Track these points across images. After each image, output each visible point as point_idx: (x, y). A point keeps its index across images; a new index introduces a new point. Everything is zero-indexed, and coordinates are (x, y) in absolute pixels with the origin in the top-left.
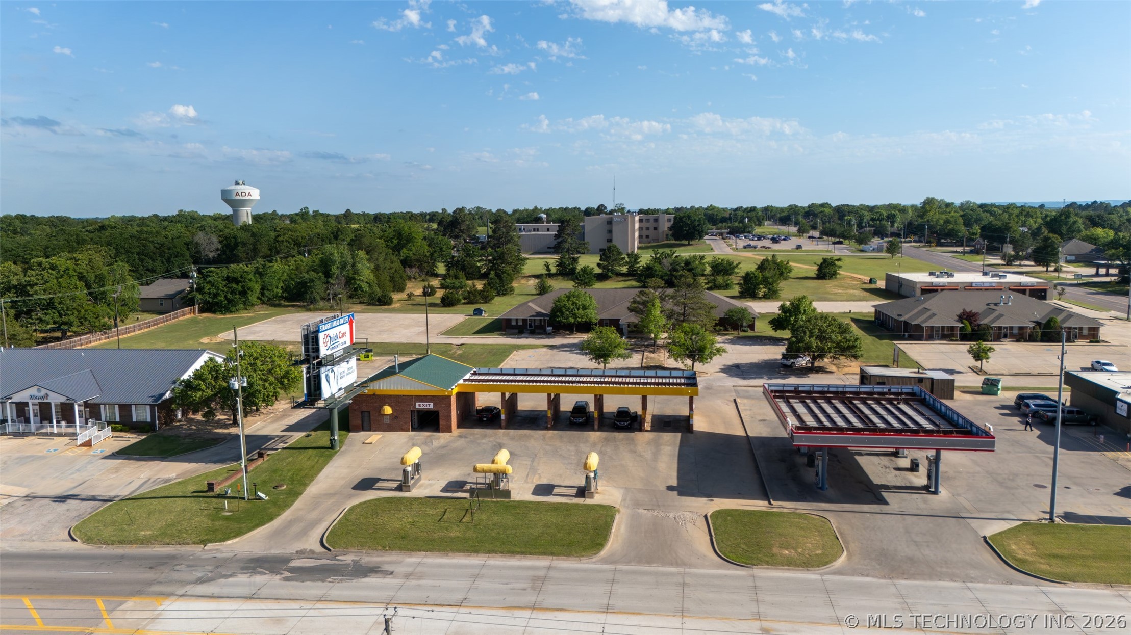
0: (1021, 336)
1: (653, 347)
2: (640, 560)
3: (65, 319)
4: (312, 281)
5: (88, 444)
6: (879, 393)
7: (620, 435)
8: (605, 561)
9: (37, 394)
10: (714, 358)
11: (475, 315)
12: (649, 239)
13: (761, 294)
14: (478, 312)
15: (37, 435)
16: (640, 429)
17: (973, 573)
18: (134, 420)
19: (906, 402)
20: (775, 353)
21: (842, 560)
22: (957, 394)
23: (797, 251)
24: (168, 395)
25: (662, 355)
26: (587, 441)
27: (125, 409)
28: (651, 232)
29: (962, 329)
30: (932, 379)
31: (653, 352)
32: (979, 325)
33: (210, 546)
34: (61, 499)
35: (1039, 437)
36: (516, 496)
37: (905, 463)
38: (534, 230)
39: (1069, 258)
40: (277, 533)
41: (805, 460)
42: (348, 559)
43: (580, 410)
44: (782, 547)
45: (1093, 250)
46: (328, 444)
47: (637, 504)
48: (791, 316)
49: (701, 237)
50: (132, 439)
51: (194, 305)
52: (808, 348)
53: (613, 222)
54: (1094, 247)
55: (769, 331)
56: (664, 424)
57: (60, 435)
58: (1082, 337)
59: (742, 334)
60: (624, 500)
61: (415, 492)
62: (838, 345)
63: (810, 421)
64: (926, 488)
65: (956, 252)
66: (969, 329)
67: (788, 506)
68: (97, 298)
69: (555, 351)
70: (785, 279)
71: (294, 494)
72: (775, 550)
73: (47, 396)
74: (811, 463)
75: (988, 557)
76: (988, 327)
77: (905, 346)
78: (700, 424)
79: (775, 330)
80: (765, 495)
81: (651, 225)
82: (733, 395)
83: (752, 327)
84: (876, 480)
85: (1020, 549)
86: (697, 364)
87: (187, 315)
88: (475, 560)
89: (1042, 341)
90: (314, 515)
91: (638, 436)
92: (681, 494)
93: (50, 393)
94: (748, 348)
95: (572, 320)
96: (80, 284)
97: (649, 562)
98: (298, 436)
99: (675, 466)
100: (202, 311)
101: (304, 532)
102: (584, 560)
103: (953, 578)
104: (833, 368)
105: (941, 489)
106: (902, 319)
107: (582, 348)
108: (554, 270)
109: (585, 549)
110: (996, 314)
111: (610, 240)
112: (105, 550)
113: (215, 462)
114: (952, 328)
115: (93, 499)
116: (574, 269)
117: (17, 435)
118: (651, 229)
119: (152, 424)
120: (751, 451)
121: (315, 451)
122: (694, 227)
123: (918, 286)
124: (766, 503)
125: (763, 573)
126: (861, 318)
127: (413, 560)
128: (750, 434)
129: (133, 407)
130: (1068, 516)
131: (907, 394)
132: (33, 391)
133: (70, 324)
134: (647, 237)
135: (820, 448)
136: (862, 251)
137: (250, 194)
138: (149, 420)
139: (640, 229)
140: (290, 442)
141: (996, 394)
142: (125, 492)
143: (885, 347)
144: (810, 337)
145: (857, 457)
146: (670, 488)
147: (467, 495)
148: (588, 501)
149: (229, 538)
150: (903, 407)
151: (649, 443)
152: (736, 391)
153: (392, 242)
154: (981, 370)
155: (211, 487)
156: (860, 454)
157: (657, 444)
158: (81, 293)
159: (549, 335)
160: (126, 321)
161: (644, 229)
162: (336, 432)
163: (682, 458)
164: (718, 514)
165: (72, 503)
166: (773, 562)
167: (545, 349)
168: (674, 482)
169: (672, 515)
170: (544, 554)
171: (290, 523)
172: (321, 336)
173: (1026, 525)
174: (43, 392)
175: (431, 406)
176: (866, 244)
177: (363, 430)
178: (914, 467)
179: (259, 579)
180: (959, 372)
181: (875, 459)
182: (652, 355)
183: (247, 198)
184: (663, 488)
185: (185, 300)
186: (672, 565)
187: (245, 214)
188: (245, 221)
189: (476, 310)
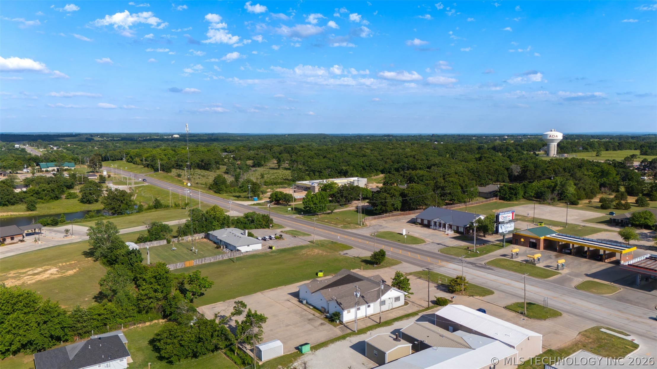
3: (454, 198)
4: (545, 192)
5: (448, 234)
8: (544, 280)
11: (610, 215)
15: (438, 230)
16: (602, 261)
24: (468, 226)
27: (458, 227)
33: (462, 258)
34: (439, 244)
36: (537, 265)
40: (477, 259)
42: (489, 267)
44: (595, 289)
46: (502, 245)
47: (569, 274)
50: (458, 235)
51: (497, 197)
57: (442, 231)
61: (514, 260)
67: (614, 285)
68: (464, 192)
71: (486, 253)
72: (592, 289)
73: (441, 221)
87: (494, 200)
90: (487, 258)
91: (600, 263)
92: (587, 276)
96: (459, 187)
98: (498, 242)
99: (598, 271)
100: (500, 199)
101: (483, 261)
102: (540, 279)
112: (444, 254)
115: (445, 246)
117: (434, 229)
119: (463, 232)
121: (498, 246)
124: (609, 283)
127: (500, 270)
129: (460, 228)
132: (438, 219)
133: (454, 200)
137: (557, 136)
140: (494, 243)
142: (452, 246)
146: (585, 274)
149: (466, 258)
153: (598, 174)
155: (468, 248)
157: (602, 266)
158: (459, 190)
160: (473, 200)
162: (504, 242)
163: (604, 270)
164: (589, 281)
165: (440, 245)
166: (586, 290)
169: (576, 279)
171: (481, 258)
172: (500, 216)
177: (516, 244)
179: (468, 265)
183: (555, 138)
185: (494, 194)
186: (559, 285)
187: (554, 146)
188: (554, 150)
189: (611, 212)
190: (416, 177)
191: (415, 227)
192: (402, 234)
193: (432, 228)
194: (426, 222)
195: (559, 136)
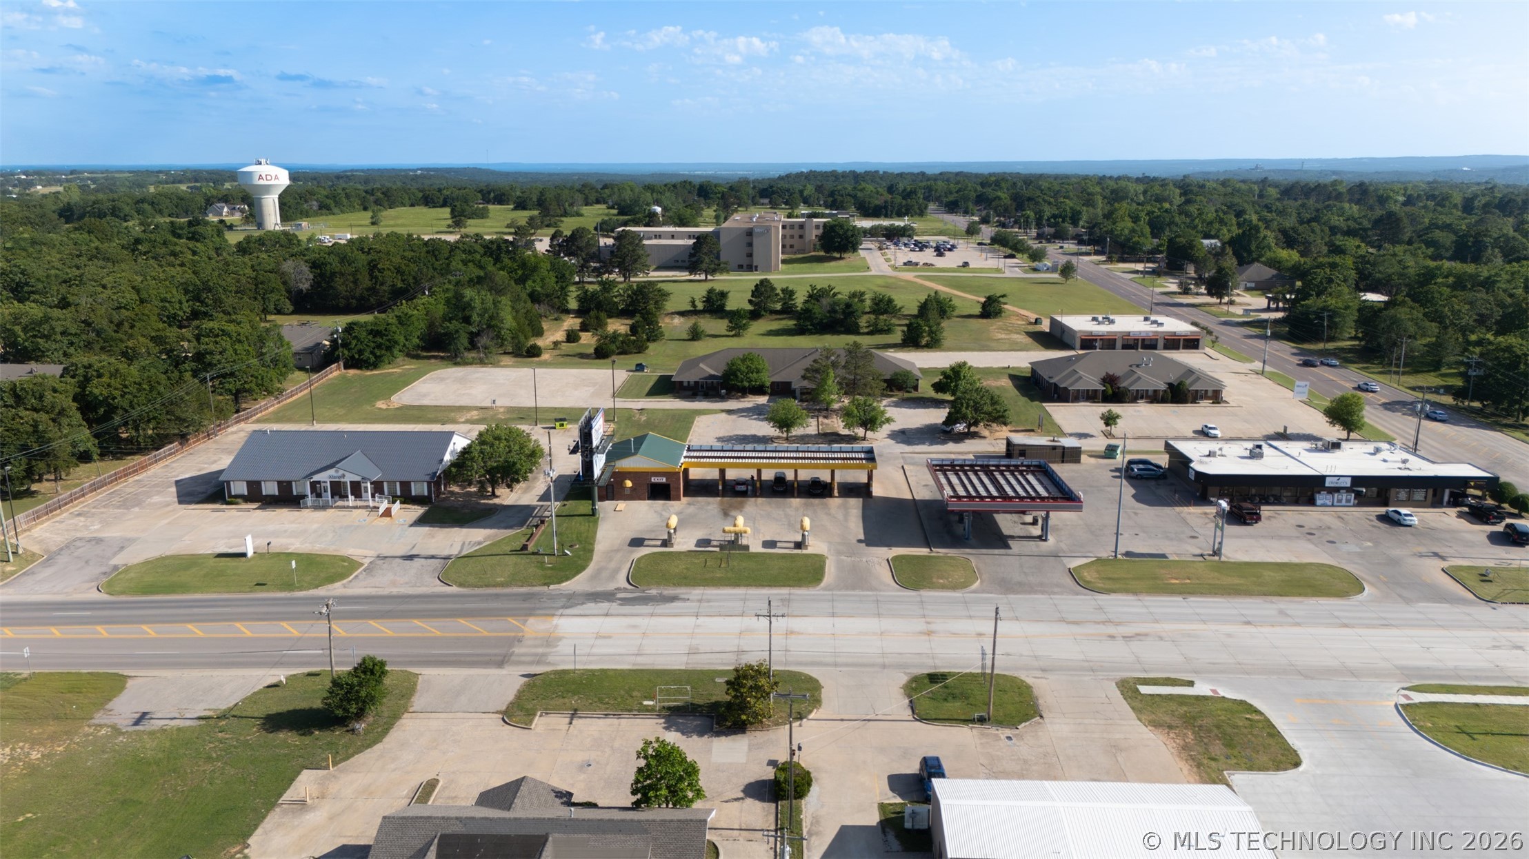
0: (1155, 398)
1: (826, 411)
2: (847, 588)
4: (454, 331)
5: (390, 515)
6: (1014, 466)
7: (816, 501)
8: (825, 589)
9: (335, 474)
10: (884, 426)
11: (636, 370)
12: (794, 249)
13: (924, 342)
14: (640, 367)
15: (336, 507)
16: (831, 495)
17: (1056, 590)
18: (413, 494)
19: (1033, 473)
20: (937, 416)
21: (977, 584)
22: (1084, 458)
23: (963, 269)
24: (438, 473)
25: (835, 420)
26: (791, 507)
28: (796, 241)
29: (1103, 391)
30: (1064, 448)
31: (826, 417)
32: (1119, 388)
33: (552, 587)
34: (407, 558)
35: (1134, 496)
36: (752, 550)
37: (1029, 519)
38: (656, 237)
39: (1249, 285)
40: (596, 577)
41: (957, 518)
42: (654, 592)
43: (780, 480)
44: (939, 578)
45: (1274, 276)
46: (586, 512)
47: (839, 553)
48: (951, 382)
49: (855, 249)
51: (339, 362)
52: (964, 418)
53: (754, 234)
54: (1274, 272)
55: (932, 393)
56: (851, 490)
57: (356, 507)
58: (1207, 398)
59: (907, 395)
60: (829, 550)
61: (676, 548)
62: (989, 414)
63: (962, 492)
64: (1040, 538)
65: (1137, 272)
66: (1110, 392)
67: (941, 551)
69: (734, 417)
70: (949, 318)
72: (934, 580)
73: (344, 476)
74: (961, 520)
75: (1068, 581)
76: (1127, 390)
77: (1051, 408)
78: (877, 490)
79: (937, 392)
80: (928, 545)
81: (796, 232)
82: (901, 462)
83: (916, 388)
84: (1006, 532)
85: (1087, 575)
86: (869, 433)
88: (740, 591)
89: (1172, 402)
90: (612, 565)
91: (829, 501)
92: (868, 545)
93: (346, 474)
94: (912, 411)
95: (746, 384)
97: (854, 588)
98: (555, 505)
99: (861, 525)
100: (346, 367)
101: (612, 577)
102: (811, 589)
103: (1043, 592)
104: (985, 433)
105: (1049, 537)
106: (1052, 381)
107: (757, 412)
108: (700, 306)
109: (810, 582)
110: (1135, 377)
111: (750, 255)
112: (479, 591)
113: (506, 528)
114: (1095, 391)
115: (433, 557)
116: (723, 306)
118: (796, 237)
119: (431, 497)
120: (917, 511)
121: (581, 518)
122: (847, 238)
123: (1078, 335)
124: (928, 550)
125: (926, 594)
126: (1018, 374)
127: (697, 592)
128: (916, 498)
129: (412, 484)
130: (1128, 554)
131: (1035, 466)
132: (330, 472)
134: (791, 246)
135: (967, 511)
136: (1035, 270)
137: (276, 178)
138: (426, 494)
139: (784, 237)
141: (1115, 458)
142: (455, 552)
143: (1032, 409)
144: (967, 408)
145: (995, 515)
146: (860, 541)
147: (717, 549)
148: (804, 552)
149: (563, 582)
150: (1030, 478)
151: (839, 507)
152: (903, 458)
154: (1110, 434)
155: (525, 547)
156: (997, 512)
157: (845, 508)
159: (723, 398)
161: (788, 237)
162: (597, 503)
163: (865, 518)
164: (896, 558)
165: (419, 561)
166: (933, 586)
167: (724, 415)
168: (862, 537)
169: (864, 560)
170: (784, 586)
171: (599, 570)
173: (1099, 560)
174: (341, 472)
175: (664, 480)
176: (1040, 260)
177: (608, 499)
178: (1035, 522)
179: (600, 605)
180: (1092, 436)
181: (1008, 516)
182: (826, 421)
183: (271, 182)
184: (855, 542)
186: (868, 590)
187: (272, 203)
188: (273, 213)
189: (637, 365)
190: (18, 329)
191: (234, 513)
192: (244, 555)
193: (309, 504)
194: (270, 489)
195: (282, 179)
